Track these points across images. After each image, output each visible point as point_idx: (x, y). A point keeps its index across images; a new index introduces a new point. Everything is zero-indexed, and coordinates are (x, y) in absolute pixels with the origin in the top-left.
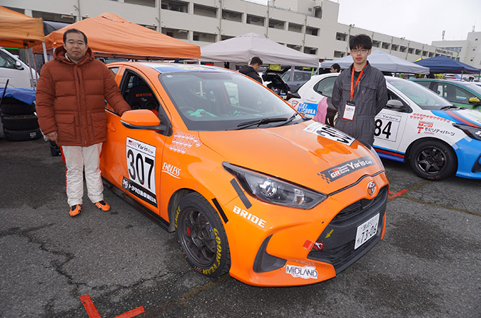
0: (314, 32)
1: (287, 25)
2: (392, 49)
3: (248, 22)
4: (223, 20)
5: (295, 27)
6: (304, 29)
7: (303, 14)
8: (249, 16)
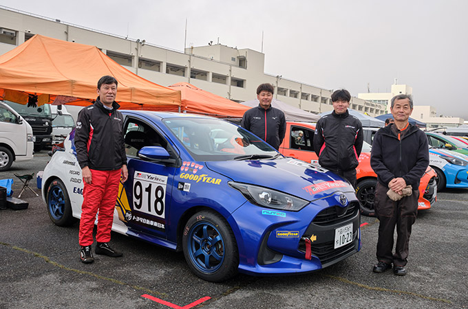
0: (239, 83)
1: (210, 76)
2: (322, 102)
3: (167, 72)
4: (139, 69)
5: (219, 78)
6: (229, 80)
7: (227, 64)
8: (168, 65)
